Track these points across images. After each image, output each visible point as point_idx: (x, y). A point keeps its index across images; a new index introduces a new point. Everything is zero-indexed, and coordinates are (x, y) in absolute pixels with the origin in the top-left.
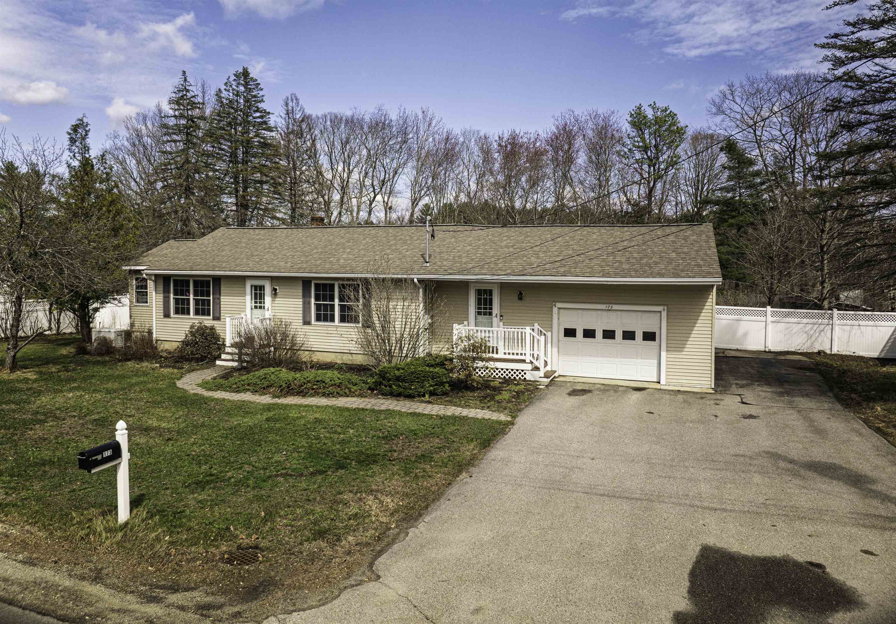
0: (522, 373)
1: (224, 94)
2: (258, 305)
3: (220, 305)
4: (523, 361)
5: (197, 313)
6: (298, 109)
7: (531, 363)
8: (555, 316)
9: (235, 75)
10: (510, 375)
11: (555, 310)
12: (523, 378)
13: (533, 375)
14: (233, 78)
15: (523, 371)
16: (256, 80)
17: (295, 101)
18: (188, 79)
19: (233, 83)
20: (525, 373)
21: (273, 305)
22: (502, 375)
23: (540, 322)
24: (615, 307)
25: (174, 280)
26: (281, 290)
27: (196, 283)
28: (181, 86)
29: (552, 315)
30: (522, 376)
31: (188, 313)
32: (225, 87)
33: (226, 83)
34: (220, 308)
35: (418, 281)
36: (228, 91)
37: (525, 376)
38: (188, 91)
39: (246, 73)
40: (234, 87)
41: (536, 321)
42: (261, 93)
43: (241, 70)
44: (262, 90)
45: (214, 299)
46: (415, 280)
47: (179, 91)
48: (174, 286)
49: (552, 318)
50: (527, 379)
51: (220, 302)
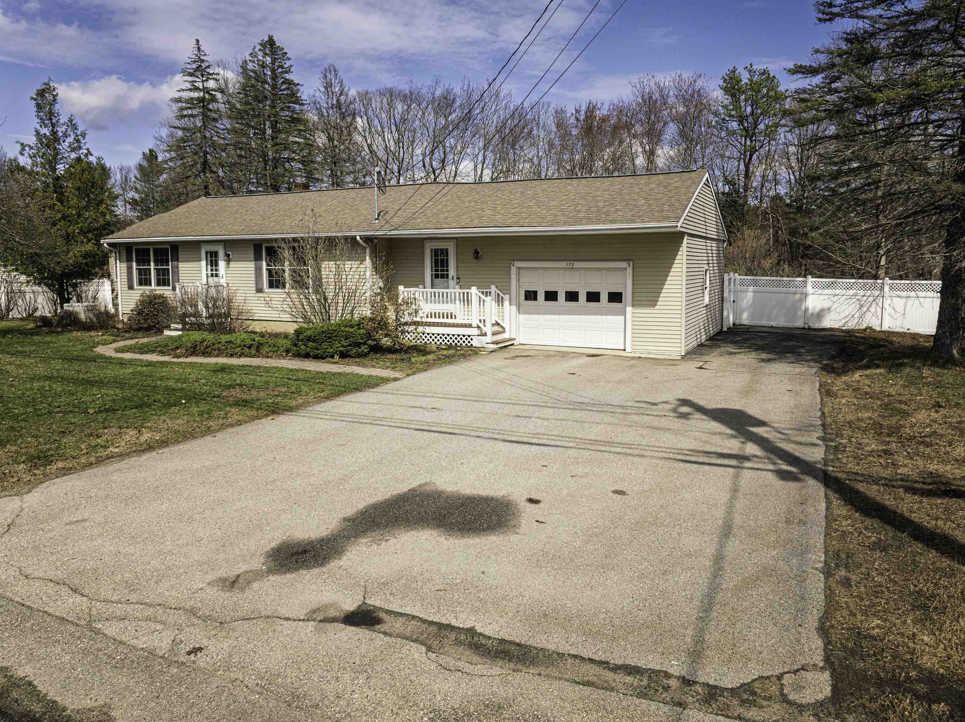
0: (469, 339)
1: (250, 66)
2: (214, 272)
3: (178, 274)
4: (470, 326)
5: (158, 284)
6: (337, 81)
7: (478, 327)
8: (514, 277)
9: (261, 44)
10: (456, 341)
11: (513, 270)
12: (469, 345)
13: (480, 342)
14: (258, 47)
15: (469, 336)
16: (283, 49)
17: (333, 73)
18: (202, 48)
19: (259, 53)
20: (472, 339)
21: (228, 272)
22: (448, 341)
23: (498, 284)
24: (577, 265)
25: (136, 249)
26: (235, 256)
27: (155, 251)
28: (194, 56)
29: (510, 275)
30: (469, 342)
31: (150, 285)
32: (250, 58)
33: (252, 54)
34: (178, 277)
35: (361, 239)
36: (254, 62)
37: (472, 342)
38: (203, 61)
39: (271, 42)
40: (260, 58)
41: (493, 283)
42: (288, 64)
43: (266, 39)
44: (289, 59)
45: (172, 268)
46: (358, 238)
47: (195, 62)
48: (136, 256)
49: (510, 278)
50: (474, 345)
51: (178, 271)
